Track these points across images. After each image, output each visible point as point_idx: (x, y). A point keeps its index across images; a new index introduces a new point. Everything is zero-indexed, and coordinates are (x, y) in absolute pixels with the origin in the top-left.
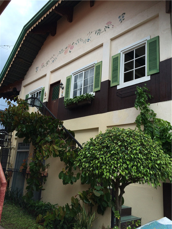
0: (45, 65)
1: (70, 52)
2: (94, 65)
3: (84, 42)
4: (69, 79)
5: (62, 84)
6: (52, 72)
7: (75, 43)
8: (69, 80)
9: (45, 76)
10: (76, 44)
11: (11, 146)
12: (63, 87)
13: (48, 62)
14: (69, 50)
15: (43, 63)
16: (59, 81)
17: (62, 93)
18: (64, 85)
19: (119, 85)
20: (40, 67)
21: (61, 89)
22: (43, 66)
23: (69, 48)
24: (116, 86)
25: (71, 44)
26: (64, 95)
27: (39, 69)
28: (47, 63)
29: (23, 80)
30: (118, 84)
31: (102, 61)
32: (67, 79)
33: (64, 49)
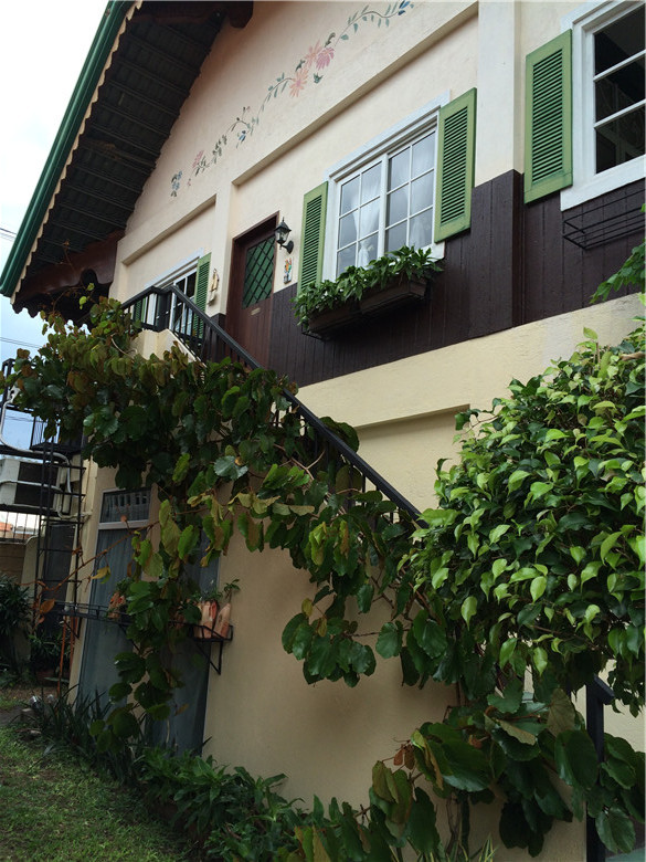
0: (209, 157)
1: (317, 79)
2: (437, 113)
3: (384, 20)
4: (318, 200)
5: (286, 230)
6: (240, 184)
7: (337, 36)
8: (314, 209)
9: (210, 204)
10: (345, 37)
11: (83, 513)
12: (291, 244)
13: (222, 146)
14: (313, 70)
15: (201, 154)
16: (274, 219)
17: (288, 266)
18: (297, 232)
19: (570, 186)
20: (188, 172)
21: (281, 252)
22: (201, 165)
23: (314, 64)
24: (556, 195)
25: (323, 43)
26: (295, 277)
27: (183, 182)
28: (218, 151)
29: (122, 236)
30: (568, 183)
31: (475, 90)
32: (309, 204)
33: (290, 72)
